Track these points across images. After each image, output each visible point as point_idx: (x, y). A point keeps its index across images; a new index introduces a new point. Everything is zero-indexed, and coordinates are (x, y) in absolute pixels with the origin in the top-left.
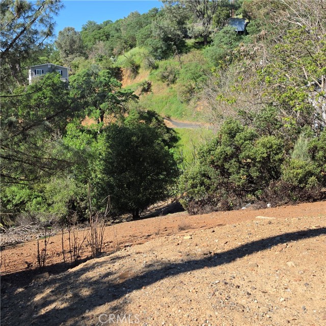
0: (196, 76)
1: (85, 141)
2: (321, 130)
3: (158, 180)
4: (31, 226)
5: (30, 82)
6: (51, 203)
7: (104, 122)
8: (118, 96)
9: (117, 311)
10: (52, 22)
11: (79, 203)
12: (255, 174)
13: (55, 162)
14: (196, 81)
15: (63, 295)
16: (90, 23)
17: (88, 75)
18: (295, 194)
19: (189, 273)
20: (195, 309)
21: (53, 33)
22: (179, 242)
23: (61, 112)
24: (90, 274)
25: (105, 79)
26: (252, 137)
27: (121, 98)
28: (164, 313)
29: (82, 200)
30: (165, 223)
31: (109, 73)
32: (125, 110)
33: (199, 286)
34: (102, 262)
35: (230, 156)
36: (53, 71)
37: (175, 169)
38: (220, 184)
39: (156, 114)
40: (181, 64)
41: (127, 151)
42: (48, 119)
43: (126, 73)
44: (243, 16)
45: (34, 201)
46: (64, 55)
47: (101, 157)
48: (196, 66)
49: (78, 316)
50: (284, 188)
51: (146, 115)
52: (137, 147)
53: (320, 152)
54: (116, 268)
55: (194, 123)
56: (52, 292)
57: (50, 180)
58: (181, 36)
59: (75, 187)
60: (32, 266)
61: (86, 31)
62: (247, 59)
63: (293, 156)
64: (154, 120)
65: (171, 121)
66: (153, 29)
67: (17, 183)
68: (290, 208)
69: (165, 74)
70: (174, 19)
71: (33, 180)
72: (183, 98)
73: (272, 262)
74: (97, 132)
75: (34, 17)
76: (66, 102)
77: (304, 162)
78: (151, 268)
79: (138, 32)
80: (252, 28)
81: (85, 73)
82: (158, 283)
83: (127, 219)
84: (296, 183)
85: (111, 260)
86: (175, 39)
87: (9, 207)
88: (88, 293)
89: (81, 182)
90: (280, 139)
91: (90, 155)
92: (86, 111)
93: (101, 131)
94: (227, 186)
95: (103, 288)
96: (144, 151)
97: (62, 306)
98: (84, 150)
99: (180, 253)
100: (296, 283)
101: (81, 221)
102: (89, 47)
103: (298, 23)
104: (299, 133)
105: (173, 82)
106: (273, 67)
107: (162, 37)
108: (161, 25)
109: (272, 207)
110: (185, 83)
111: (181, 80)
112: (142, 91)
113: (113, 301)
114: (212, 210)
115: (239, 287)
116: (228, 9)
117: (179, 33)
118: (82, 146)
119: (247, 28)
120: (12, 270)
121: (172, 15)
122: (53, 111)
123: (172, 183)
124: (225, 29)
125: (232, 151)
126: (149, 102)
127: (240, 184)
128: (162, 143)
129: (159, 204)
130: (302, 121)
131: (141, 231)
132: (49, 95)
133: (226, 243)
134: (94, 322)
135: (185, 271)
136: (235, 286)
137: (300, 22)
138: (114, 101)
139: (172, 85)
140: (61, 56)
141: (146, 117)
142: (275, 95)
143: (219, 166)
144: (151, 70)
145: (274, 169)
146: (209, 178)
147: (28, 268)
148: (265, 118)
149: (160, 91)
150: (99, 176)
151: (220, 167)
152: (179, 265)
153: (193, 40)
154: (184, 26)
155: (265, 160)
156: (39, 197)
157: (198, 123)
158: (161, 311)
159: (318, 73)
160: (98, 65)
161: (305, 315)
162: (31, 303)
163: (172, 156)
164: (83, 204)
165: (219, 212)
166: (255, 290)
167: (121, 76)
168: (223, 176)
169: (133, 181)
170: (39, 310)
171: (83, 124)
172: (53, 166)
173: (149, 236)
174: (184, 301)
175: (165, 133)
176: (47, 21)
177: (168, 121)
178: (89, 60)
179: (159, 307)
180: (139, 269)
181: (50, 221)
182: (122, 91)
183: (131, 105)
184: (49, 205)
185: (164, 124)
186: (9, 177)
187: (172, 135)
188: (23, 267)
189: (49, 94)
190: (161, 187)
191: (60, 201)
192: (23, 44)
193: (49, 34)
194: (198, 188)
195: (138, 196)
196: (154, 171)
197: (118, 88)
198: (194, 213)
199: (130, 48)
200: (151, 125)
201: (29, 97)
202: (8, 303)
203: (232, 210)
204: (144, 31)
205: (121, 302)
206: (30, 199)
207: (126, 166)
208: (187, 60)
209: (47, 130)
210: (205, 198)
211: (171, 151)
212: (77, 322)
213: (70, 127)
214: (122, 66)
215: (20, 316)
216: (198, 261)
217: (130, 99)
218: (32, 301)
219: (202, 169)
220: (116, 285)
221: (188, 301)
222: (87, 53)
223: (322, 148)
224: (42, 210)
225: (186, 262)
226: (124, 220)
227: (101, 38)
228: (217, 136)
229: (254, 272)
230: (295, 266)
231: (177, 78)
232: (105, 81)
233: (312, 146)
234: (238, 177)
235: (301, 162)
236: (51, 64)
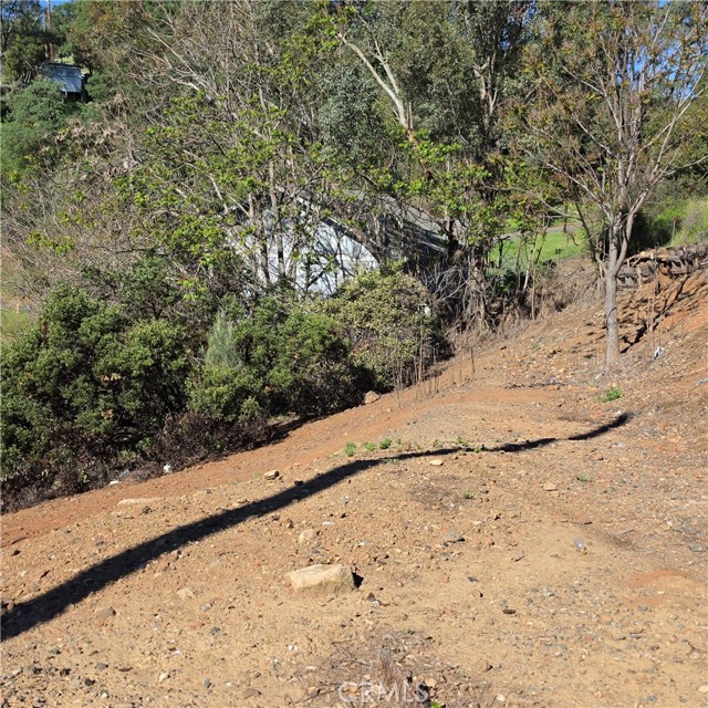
2: (258, 304)
12: (132, 405)
18: (218, 439)
26: (118, 325)
35: (73, 370)
38: (55, 436)
44: (76, 60)
50: (196, 427)
53: (258, 347)
62: (89, 154)
63: (208, 360)
68: (211, 468)
73: (146, 597)
77: (229, 369)
80: (97, 86)
84: (218, 415)
90: (178, 326)
94: (73, 438)
100: (194, 633)
103: (190, 84)
104: (214, 310)
106: (149, 174)
109: (174, 470)
114: (41, 498)
115: (67, 672)
116: (39, 41)
119: (88, 87)
124: (36, 84)
125: (76, 359)
127: (101, 430)
130: (220, 286)
133: (45, 574)
136: (58, 672)
137: (195, 82)
142: (157, 233)
143: (48, 395)
145: (172, 390)
146: (28, 425)
148: (142, 282)
151: (50, 397)
155: (150, 372)
159: (239, 187)
161: (209, 697)
165: (58, 500)
166: (106, 670)
168: (59, 415)
203: (88, 489)
219: (9, 405)
223: (262, 339)
228: (37, 328)
229: (104, 630)
230: (193, 596)
233: (243, 337)
234: (95, 414)
235: (225, 370)
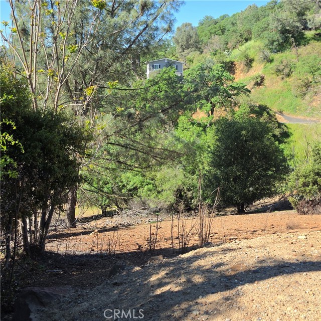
0: (314, 70)
1: (195, 134)
3: (266, 176)
4: (142, 211)
5: (148, 76)
6: (161, 190)
7: (214, 115)
8: (229, 90)
9: (230, 301)
10: (172, 18)
11: (185, 193)
13: (166, 153)
14: (314, 75)
15: (177, 279)
16: (207, 18)
17: (202, 69)
19: (305, 273)
20: (312, 311)
21: (173, 29)
22: (293, 241)
23: (175, 105)
24: (201, 262)
25: (218, 73)
27: (233, 92)
28: (278, 311)
29: (189, 190)
30: (271, 221)
31: (222, 67)
32: (236, 104)
33: (316, 289)
34: (213, 252)
36: (170, 65)
37: (285, 166)
39: (268, 108)
40: (298, 57)
41: (236, 145)
42: (162, 111)
43: (240, 66)
45: (146, 188)
46: (181, 50)
47: (209, 149)
48: (315, 59)
49: (191, 301)
51: (257, 109)
52: (246, 141)
54: (227, 259)
55: (308, 119)
56: (167, 274)
57: (161, 169)
58: (300, 28)
59: (183, 177)
60: (142, 248)
61: (203, 26)
64: (265, 114)
65: (284, 116)
66: (270, 22)
67: (132, 170)
69: (280, 68)
70: (294, 11)
71: (146, 168)
72: (299, 92)
74: (207, 125)
75: (156, 15)
76: (180, 96)
78: (264, 265)
79: (254, 25)
81: (199, 67)
82: (272, 280)
83: (232, 212)
85: (223, 251)
86: (294, 31)
87: (123, 191)
88: (201, 280)
89: (189, 172)
91: (199, 147)
92: (198, 104)
93: (211, 125)
95: (215, 277)
96: (253, 146)
97: (177, 289)
98: (194, 142)
99: (294, 253)
101: (187, 210)
102: (205, 41)
105: (288, 75)
107: (279, 29)
108: (279, 17)
110: (301, 77)
111: (297, 74)
112: (255, 85)
113: (225, 291)
117: (298, 24)
118: (192, 139)
120: (126, 250)
121: (291, 7)
122: (167, 104)
123: (281, 179)
126: (261, 96)
128: (273, 139)
129: (266, 201)
131: (246, 226)
132: (164, 89)
134: (207, 309)
135: (301, 271)
138: (225, 95)
139: (287, 79)
140: (177, 51)
141: (257, 111)
144: (266, 63)
147: (139, 249)
149: (274, 84)
150: (206, 168)
152: (293, 264)
153: (313, 32)
154: (304, 17)
156: (150, 184)
157: (313, 119)
158: (276, 308)
160: (212, 59)
162: (148, 282)
163: (282, 152)
164: (189, 194)
167: (234, 70)
169: (240, 175)
170: (155, 290)
171: (194, 117)
172: (164, 156)
173: (254, 231)
174: (300, 301)
175: (276, 128)
176: (167, 18)
177: (280, 116)
178: (204, 54)
179: (273, 303)
180: (251, 263)
181: (159, 207)
182: (234, 85)
183: (242, 98)
184: (159, 192)
185: (276, 119)
186: (126, 164)
187: (283, 130)
188: (134, 248)
189: (164, 87)
190: (268, 183)
191: (169, 189)
192: (145, 40)
193: (168, 30)
194: (310, 187)
195: (244, 191)
196: (262, 166)
197: (231, 82)
198: (304, 213)
199: (245, 41)
200: (261, 120)
201: (147, 90)
202: (127, 279)
204: (261, 24)
205: (234, 293)
206: (142, 185)
207: (234, 160)
208: (306, 53)
209: (161, 122)
210: (317, 199)
211: (282, 146)
212: (191, 306)
213: (183, 120)
214: (235, 60)
215: (138, 293)
216: (314, 263)
217: (242, 93)
218: (148, 280)
219: (316, 167)
220: (228, 276)
221: (304, 302)
222: (202, 48)
224: (152, 197)
225: (301, 262)
226: (228, 213)
227: (217, 33)
231: (292, 72)
232: (217, 75)
236: (168, 59)
